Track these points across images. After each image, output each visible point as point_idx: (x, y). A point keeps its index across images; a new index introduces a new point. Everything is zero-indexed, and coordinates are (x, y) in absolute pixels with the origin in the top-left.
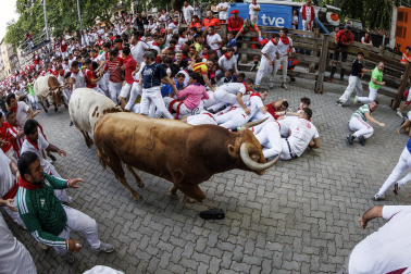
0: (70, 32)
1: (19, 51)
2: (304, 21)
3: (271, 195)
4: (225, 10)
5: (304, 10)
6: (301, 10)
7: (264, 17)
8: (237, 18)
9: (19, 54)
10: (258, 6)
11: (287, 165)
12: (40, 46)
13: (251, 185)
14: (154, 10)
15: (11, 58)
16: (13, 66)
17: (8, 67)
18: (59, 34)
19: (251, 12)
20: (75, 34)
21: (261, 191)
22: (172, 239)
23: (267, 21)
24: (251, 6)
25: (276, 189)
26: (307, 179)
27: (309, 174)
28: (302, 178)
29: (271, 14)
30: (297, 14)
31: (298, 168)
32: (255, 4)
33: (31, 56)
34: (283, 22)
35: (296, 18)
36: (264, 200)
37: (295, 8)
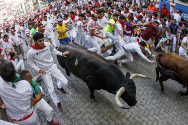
1: (40, 2)
3: (166, 115)
4: (158, 3)
9: (39, 3)
12: (53, 1)
15: (35, 4)
16: (36, 8)
17: (32, 8)
26: (184, 112)
27: (187, 110)
32: (173, 3)
33: (47, 5)
36: (162, 116)
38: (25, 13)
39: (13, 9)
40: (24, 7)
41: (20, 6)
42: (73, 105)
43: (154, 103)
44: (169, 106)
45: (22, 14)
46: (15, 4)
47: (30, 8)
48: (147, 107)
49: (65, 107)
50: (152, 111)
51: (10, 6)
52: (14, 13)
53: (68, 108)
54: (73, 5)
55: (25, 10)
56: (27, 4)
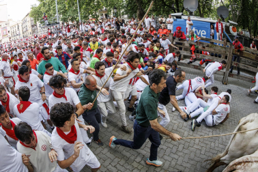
0: (72, 21)
1: (38, 23)
2: (218, 34)
3: (186, 151)
5: (217, 26)
6: (215, 26)
7: (194, 30)
8: (180, 32)
9: (38, 25)
10: (191, 22)
12: (53, 24)
14: (126, 16)
15: (33, 26)
16: (34, 31)
17: (30, 30)
18: (65, 20)
19: (188, 26)
20: (75, 22)
21: (181, 148)
22: (118, 166)
23: (196, 32)
24: (187, 22)
25: (190, 148)
26: (209, 143)
27: (212, 140)
28: (207, 142)
29: (198, 28)
30: (213, 28)
33: (46, 29)
34: (205, 34)
35: (213, 31)
37: (212, 24)
38: (22, 36)
39: (9, 29)
40: (20, 28)
41: (17, 26)
45: (18, 37)
46: (11, 24)
47: (27, 30)
51: (5, 26)
52: (10, 34)
54: (74, 31)
55: (21, 33)
56: (24, 25)
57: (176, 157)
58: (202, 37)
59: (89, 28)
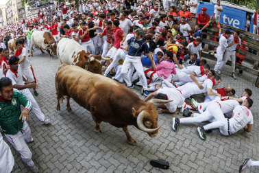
1: (27, 6)
2: (254, 26)
3: (207, 160)
4: (195, 6)
5: (255, 17)
6: (253, 16)
7: (224, 17)
8: (204, 15)
9: (26, 9)
10: (221, 7)
11: (225, 140)
12: (45, 5)
13: (194, 149)
15: (19, 10)
16: (20, 16)
17: (16, 16)
19: (215, 11)
20: (74, 2)
21: (201, 156)
23: (227, 20)
24: (216, 6)
25: (212, 156)
26: (236, 154)
27: (239, 150)
28: (233, 152)
29: (230, 16)
30: (250, 19)
31: (232, 144)
32: (219, 5)
33: (36, 12)
34: (238, 24)
35: (248, 22)
36: (201, 163)
37: (249, 14)
38: (5, 24)
40: (4, 14)
42: (71, 159)
43: (186, 146)
44: (211, 148)
47: (12, 16)
48: (176, 152)
49: (61, 161)
50: (185, 157)
53: (65, 163)
54: (72, 12)
55: (5, 19)
56: (9, 10)
57: (195, 166)
58: (234, 26)
59: (92, 8)
